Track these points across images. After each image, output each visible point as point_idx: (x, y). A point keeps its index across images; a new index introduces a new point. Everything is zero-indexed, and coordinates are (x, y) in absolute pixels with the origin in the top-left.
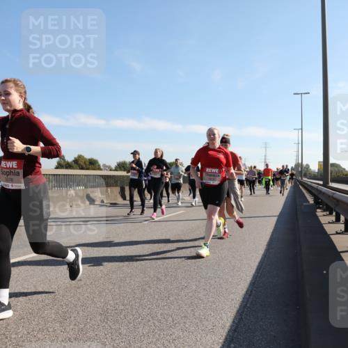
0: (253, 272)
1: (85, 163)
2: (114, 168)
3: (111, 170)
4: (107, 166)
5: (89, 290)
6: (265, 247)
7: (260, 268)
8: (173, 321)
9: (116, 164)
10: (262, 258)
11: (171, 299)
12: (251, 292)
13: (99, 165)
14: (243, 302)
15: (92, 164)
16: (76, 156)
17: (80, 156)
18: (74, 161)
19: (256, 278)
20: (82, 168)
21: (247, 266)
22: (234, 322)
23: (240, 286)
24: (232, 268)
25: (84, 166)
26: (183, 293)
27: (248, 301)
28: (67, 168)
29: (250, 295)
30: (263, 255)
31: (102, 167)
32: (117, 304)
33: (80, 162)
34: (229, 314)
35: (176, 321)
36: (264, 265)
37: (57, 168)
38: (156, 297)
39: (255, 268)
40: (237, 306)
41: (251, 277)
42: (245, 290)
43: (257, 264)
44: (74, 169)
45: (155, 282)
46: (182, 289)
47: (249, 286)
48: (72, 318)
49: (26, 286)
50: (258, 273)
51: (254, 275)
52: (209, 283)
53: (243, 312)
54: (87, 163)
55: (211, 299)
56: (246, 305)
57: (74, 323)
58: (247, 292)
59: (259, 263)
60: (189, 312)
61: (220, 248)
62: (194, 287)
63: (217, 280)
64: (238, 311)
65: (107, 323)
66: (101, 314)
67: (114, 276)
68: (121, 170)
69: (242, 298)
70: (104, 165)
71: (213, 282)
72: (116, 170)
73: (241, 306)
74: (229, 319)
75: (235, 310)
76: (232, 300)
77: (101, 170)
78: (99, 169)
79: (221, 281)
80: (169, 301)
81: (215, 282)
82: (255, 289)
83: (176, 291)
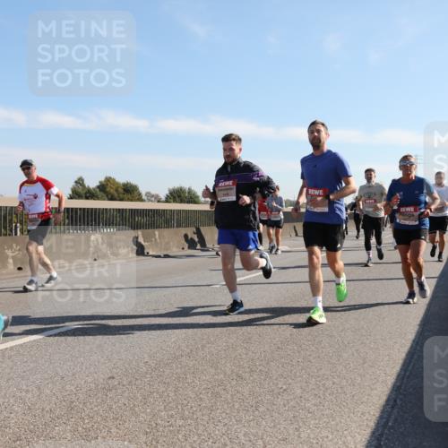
0: (397, 368)
1: (117, 190)
2: (163, 199)
3: (159, 202)
4: (153, 196)
5: (126, 394)
7: (410, 362)
9: (167, 192)
10: (411, 347)
11: (261, 410)
12: (395, 401)
13: (140, 194)
15: (129, 191)
16: (103, 179)
17: (108, 180)
18: (98, 187)
19: (403, 378)
20: (112, 199)
21: (387, 358)
23: (375, 392)
24: (362, 362)
25: (116, 195)
26: (280, 401)
27: (389, 416)
28: (87, 198)
29: (393, 407)
30: (414, 341)
31: (144, 197)
32: (172, 416)
33: (108, 190)
34: (359, 438)
36: (416, 357)
37: (71, 198)
38: (237, 406)
39: (401, 362)
42: (385, 398)
43: (404, 355)
44: (98, 199)
45: (234, 382)
46: (279, 393)
47: (391, 392)
50: (405, 371)
51: (398, 376)
52: (324, 385)
53: (381, 435)
54: (121, 190)
55: (327, 412)
58: (388, 401)
59: (407, 355)
60: (291, 432)
61: (341, 328)
62: (299, 391)
63: (337, 380)
66: (146, 433)
67: (167, 372)
68: (175, 201)
69: (379, 410)
70: (148, 194)
71: (329, 384)
72: (167, 201)
76: (363, 414)
77: (142, 200)
78: (140, 199)
79: (344, 383)
80: (257, 413)
81: (334, 384)
82: (401, 397)
83: (269, 397)
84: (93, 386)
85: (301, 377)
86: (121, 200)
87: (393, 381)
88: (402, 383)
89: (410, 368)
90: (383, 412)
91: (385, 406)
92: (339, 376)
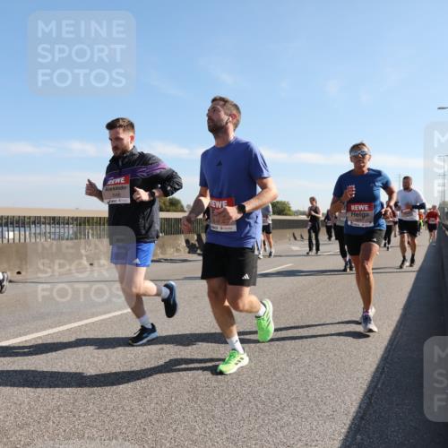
1: (164, 203)
6: (400, 312)
8: (281, 404)
10: (397, 326)
11: (278, 375)
12: (383, 369)
13: (182, 207)
14: (372, 381)
15: (174, 204)
22: (360, 407)
23: (367, 362)
25: (164, 207)
26: (293, 368)
27: (379, 380)
29: (381, 374)
31: (186, 209)
34: (354, 397)
35: (284, 404)
36: (399, 334)
39: (388, 338)
40: (365, 387)
41: (383, 349)
42: (375, 366)
45: (257, 354)
46: (292, 363)
48: (153, 396)
49: (96, 355)
51: (386, 348)
52: (327, 356)
53: (372, 395)
54: (168, 204)
55: (330, 377)
56: (376, 386)
57: (155, 401)
60: (302, 392)
61: (341, 312)
62: (308, 361)
63: (337, 352)
64: (366, 393)
65: (196, 403)
66: (189, 392)
70: (189, 206)
71: (331, 355)
73: (369, 387)
74: (354, 403)
75: (362, 392)
76: (357, 379)
78: (182, 210)
79: (343, 354)
80: (274, 378)
81: (335, 355)
82: (388, 365)
83: (283, 365)
84: (147, 354)
85: (309, 349)
86: (168, 211)
87: (382, 353)
88: (388, 355)
89: (395, 343)
90: (373, 377)
91: (375, 373)
92: (339, 350)
